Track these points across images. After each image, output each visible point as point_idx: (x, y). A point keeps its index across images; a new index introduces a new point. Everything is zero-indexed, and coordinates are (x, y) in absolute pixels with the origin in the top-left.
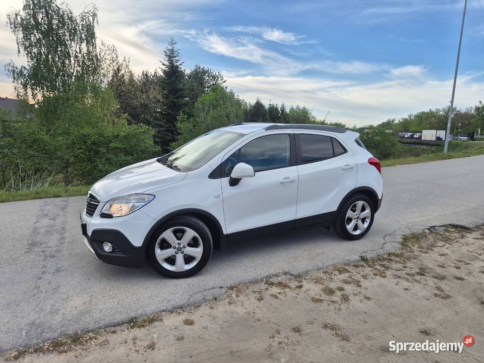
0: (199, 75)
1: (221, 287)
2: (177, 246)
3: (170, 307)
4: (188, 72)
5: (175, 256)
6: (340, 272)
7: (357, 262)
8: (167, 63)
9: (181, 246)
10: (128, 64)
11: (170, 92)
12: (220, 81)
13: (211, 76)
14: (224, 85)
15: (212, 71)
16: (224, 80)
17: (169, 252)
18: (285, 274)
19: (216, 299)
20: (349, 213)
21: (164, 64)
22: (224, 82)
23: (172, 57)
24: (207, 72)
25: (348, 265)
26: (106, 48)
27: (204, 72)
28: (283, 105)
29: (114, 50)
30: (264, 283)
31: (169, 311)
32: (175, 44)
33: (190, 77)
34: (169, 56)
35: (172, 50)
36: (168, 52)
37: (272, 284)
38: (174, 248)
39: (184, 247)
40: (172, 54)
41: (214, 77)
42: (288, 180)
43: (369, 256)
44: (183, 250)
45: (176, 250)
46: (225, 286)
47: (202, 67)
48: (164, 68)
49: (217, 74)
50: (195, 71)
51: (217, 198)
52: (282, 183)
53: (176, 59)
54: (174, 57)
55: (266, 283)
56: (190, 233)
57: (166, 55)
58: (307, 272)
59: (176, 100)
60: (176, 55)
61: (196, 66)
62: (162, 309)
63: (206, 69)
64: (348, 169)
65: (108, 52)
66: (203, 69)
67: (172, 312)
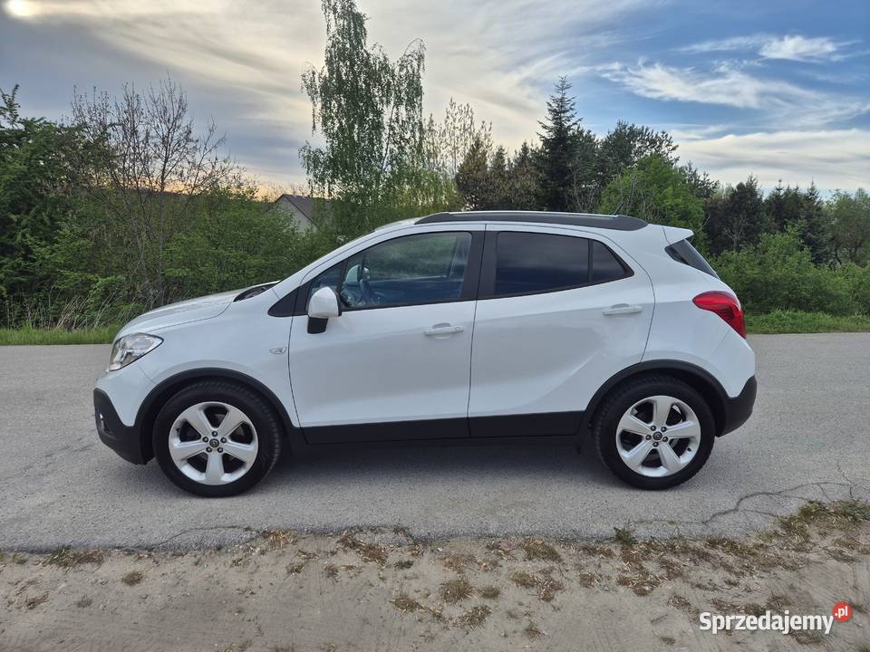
0: (622, 142)
1: (247, 529)
2: (211, 437)
3: (133, 543)
4: (600, 136)
5: (207, 456)
6: (532, 554)
7: (598, 542)
8: (550, 124)
9: (219, 438)
10: (488, 132)
11: (551, 174)
12: (664, 149)
13: (648, 140)
14: (673, 155)
15: (650, 131)
16: (674, 145)
17: (195, 447)
18: (397, 530)
19: (219, 548)
20: (629, 421)
21: (545, 127)
22: (674, 149)
23: (561, 112)
24: (641, 133)
25: (566, 542)
26: (457, 110)
27: (634, 134)
28: (813, 189)
29: (468, 111)
30: (338, 539)
31: (126, 550)
32: (568, 87)
33: (606, 144)
34: (555, 111)
35: (562, 100)
36: (553, 105)
37: (354, 545)
38: (205, 440)
39: (224, 441)
40: (562, 107)
41: (653, 142)
42: (446, 329)
43: (641, 532)
44: (221, 445)
45: (208, 444)
46: (258, 528)
47: (630, 125)
48: (545, 133)
49: (660, 135)
50: (616, 133)
51: (275, 353)
52: (429, 336)
53: (568, 114)
54: (564, 112)
55: (343, 541)
56: (235, 417)
57: (549, 110)
58: (448, 537)
59: (562, 189)
60: (568, 107)
61: (619, 124)
62: (118, 543)
63: (638, 126)
64: (619, 315)
65: (458, 116)
66: (630, 128)
67: (130, 552)
